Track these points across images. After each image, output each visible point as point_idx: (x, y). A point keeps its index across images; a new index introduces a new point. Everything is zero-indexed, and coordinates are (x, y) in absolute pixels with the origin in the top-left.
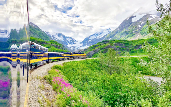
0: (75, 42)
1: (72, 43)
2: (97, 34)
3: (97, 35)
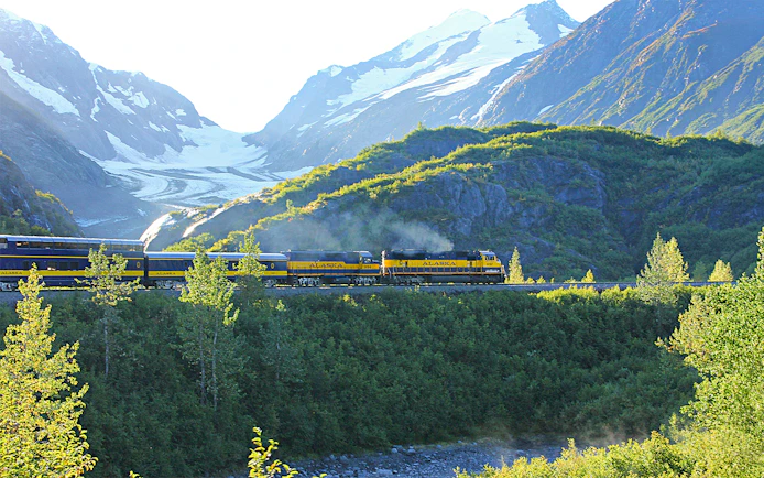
0: (186, 131)
1: (160, 137)
2: (421, 56)
3: (426, 63)
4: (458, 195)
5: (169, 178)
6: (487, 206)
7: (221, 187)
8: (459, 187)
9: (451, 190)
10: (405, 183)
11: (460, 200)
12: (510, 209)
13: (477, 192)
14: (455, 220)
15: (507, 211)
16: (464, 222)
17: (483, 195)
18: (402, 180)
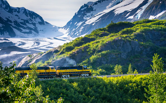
4: (122, 45)
5: (34, 41)
6: (132, 48)
7: (51, 43)
8: (122, 42)
9: (119, 43)
10: (104, 42)
11: (122, 47)
12: (140, 49)
13: (128, 44)
14: (121, 54)
15: (139, 50)
16: (124, 54)
17: (130, 44)
18: (103, 41)
